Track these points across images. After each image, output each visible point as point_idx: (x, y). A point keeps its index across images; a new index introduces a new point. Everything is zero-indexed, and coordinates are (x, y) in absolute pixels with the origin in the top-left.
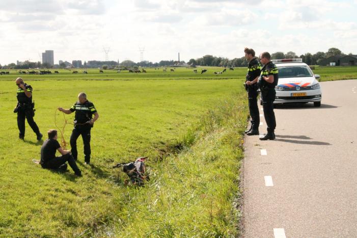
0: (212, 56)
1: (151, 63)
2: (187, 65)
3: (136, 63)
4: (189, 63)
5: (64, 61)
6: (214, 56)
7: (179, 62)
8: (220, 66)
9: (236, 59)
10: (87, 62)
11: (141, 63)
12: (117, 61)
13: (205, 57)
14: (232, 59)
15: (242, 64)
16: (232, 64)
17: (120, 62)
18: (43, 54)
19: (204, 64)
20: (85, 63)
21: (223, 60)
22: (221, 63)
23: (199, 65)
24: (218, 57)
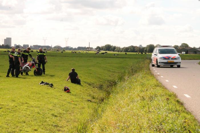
0: (110, 45)
1: (72, 48)
2: (95, 50)
3: (63, 47)
4: (96, 49)
5: (18, 45)
6: (111, 45)
7: (89, 48)
8: (115, 51)
9: (125, 47)
10: (32, 46)
11: (66, 47)
12: (51, 46)
13: (106, 46)
14: (123, 47)
15: (129, 50)
16: (122, 50)
17: (53, 47)
18: (5, 40)
19: (105, 49)
20: (31, 46)
21: (117, 48)
22: (116, 49)
23: (102, 50)
24: (114, 46)
